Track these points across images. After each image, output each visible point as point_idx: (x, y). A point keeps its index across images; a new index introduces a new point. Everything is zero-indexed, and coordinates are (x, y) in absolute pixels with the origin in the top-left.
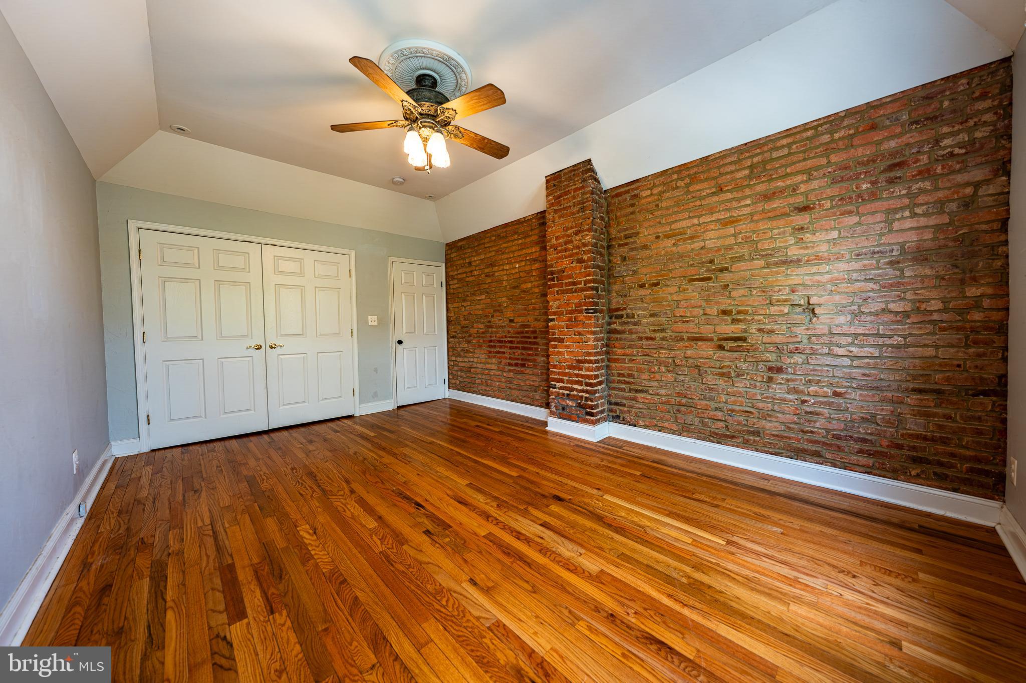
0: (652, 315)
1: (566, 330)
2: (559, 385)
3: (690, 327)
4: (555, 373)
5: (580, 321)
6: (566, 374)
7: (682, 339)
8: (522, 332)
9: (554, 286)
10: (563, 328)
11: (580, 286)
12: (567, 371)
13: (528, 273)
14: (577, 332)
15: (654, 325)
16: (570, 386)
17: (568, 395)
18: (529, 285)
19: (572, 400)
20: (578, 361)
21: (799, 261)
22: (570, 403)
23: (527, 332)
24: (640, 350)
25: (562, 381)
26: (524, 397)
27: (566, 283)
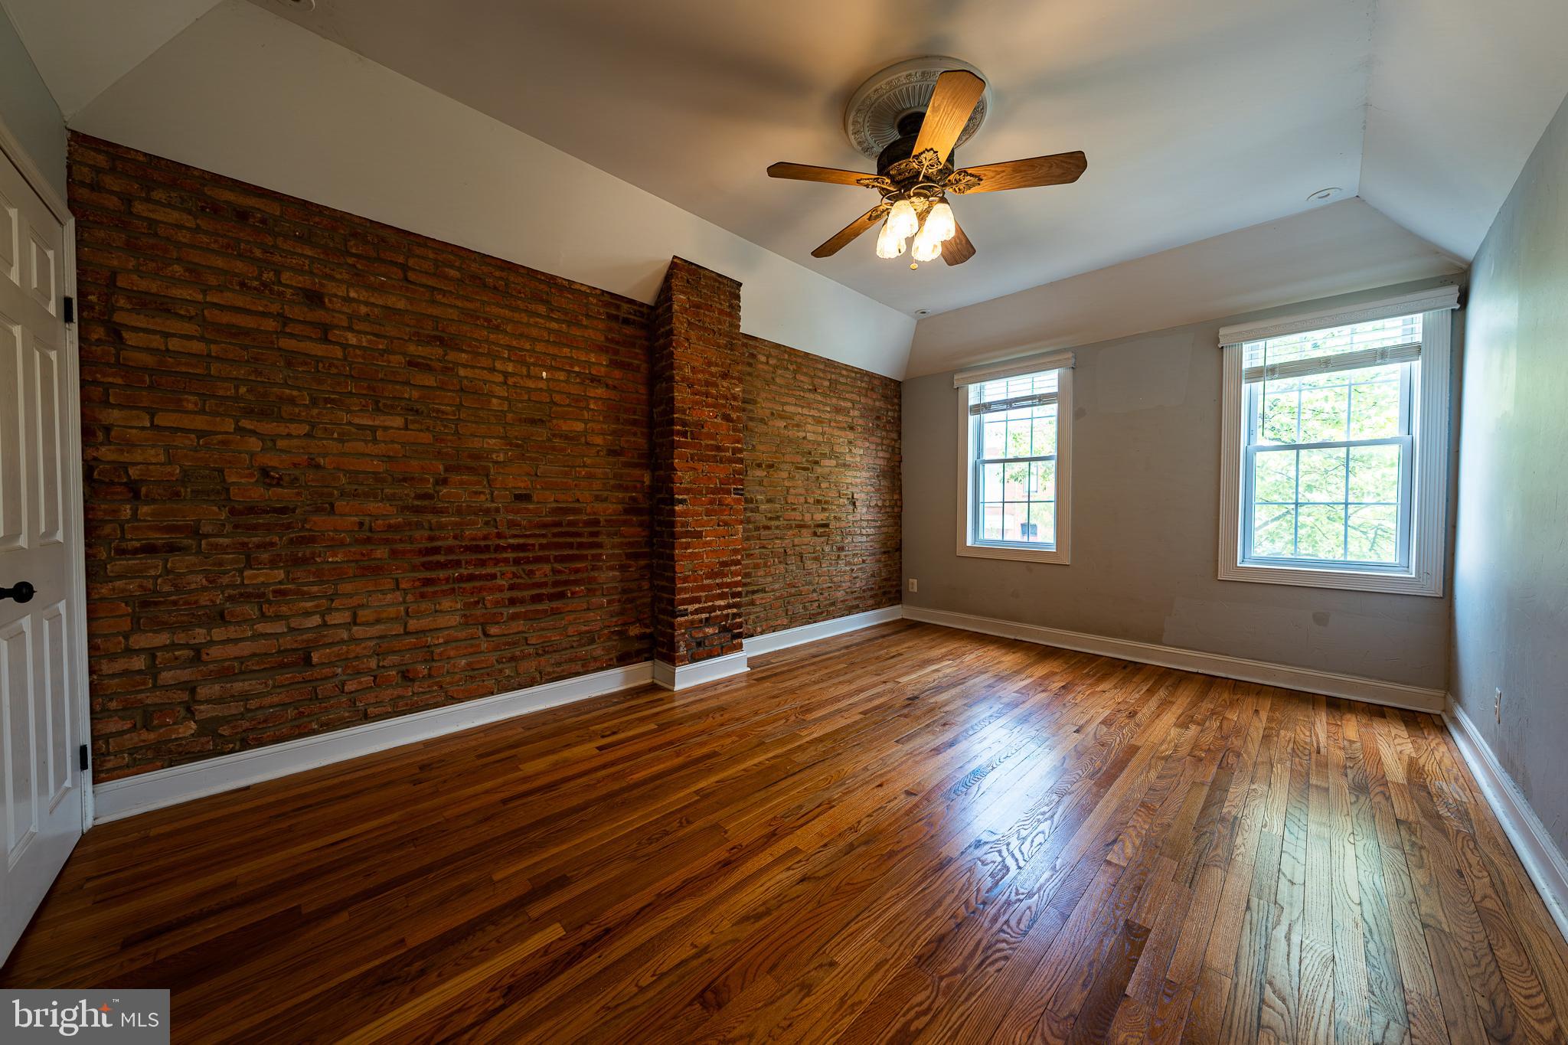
0: (769, 501)
1: (705, 518)
2: (691, 608)
3: (797, 515)
4: (685, 590)
5: (727, 505)
6: (703, 588)
7: (791, 528)
8: (559, 524)
9: (686, 445)
10: (701, 515)
11: (727, 454)
12: (706, 582)
13: (577, 401)
14: (723, 521)
15: (770, 512)
16: (710, 604)
17: (707, 619)
18: (579, 426)
19: (713, 625)
20: (724, 564)
21: (850, 466)
22: (709, 631)
23: (571, 524)
24: (758, 542)
25: (697, 600)
26: (559, 664)
27: (707, 445)
